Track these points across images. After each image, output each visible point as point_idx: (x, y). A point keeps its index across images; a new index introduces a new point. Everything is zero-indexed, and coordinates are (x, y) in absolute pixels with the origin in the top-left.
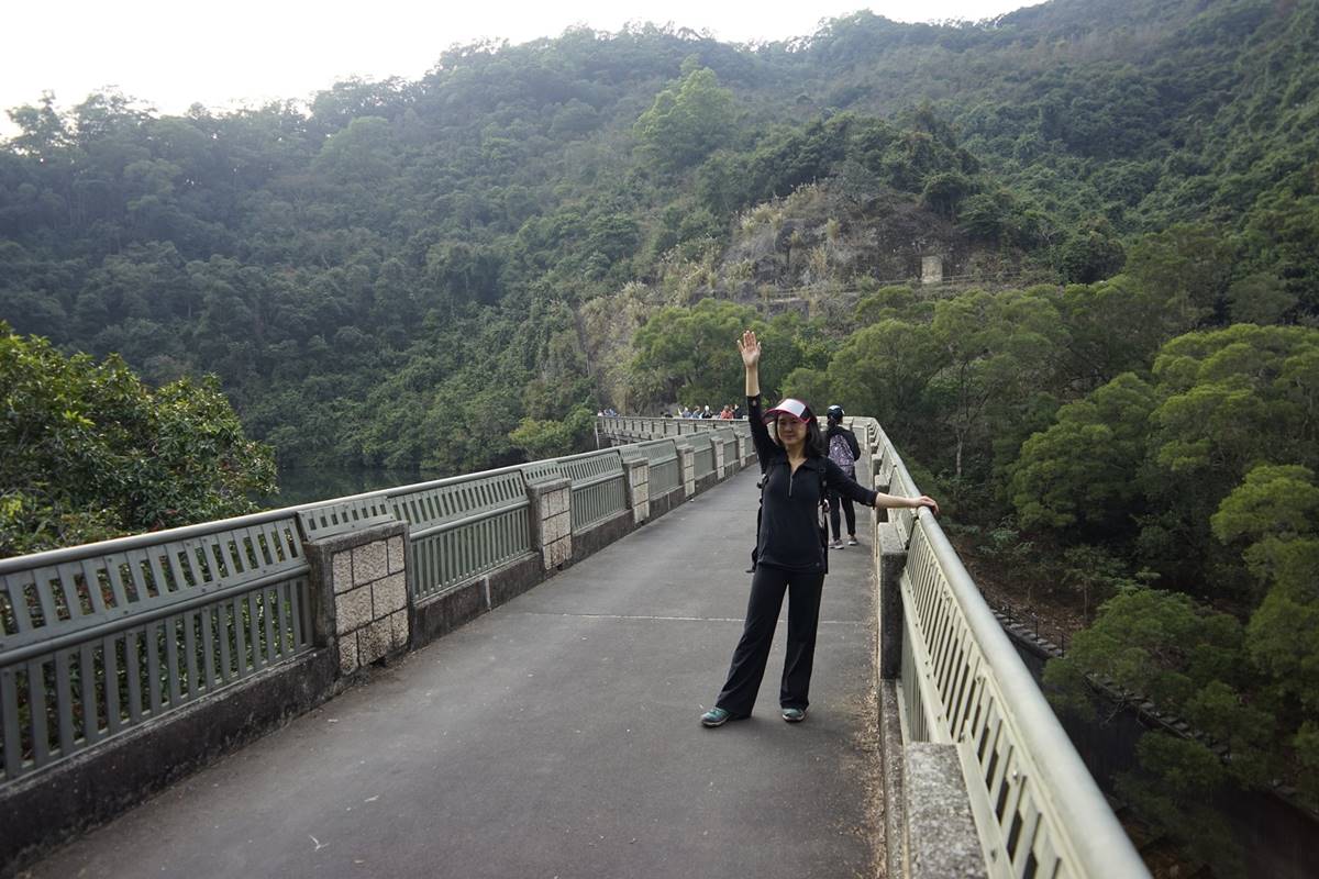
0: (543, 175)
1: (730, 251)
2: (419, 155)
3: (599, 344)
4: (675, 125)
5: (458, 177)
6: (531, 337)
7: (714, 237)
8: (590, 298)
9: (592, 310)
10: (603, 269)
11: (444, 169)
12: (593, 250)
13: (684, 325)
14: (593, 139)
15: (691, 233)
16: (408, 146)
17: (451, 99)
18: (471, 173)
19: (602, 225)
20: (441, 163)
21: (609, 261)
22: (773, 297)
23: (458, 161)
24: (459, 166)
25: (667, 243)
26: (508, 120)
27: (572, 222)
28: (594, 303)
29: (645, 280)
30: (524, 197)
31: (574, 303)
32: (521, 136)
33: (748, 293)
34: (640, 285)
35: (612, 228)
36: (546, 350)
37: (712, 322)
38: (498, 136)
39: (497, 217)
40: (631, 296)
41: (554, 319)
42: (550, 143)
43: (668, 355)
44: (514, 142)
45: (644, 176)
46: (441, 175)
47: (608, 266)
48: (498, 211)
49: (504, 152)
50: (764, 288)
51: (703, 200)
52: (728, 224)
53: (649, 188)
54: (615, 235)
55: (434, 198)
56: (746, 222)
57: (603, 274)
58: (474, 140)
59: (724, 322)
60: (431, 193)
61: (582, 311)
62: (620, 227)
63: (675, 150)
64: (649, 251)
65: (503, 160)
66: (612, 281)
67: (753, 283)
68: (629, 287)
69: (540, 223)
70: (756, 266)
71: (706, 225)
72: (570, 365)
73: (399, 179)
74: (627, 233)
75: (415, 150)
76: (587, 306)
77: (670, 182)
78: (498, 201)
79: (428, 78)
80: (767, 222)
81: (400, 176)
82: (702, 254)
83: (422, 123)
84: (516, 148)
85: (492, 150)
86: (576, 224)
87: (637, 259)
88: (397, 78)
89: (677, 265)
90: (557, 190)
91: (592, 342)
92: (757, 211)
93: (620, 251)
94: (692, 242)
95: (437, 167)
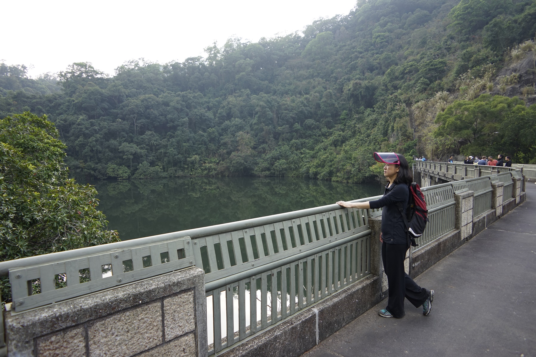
0: (401, 47)
1: (503, 70)
2: (345, 46)
3: (421, 124)
4: (472, 9)
5: (361, 53)
6: (387, 122)
7: (492, 63)
8: (418, 101)
9: (418, 107)
10: (426, 86)
11: (355, 50)
12: (421, 77)
13: (467, 110)
14: (427, 26)
15: (478, 62)
16: (341, 43)
17: (360, 20)
18: (367, 50)
19: (427, 64)
20: (354, 48)
21: (429, 82)
22: (531, 94)
23: (361, 46)
24: (361, 48)
25: (463, 69)
26: (385, 24)
27: (411, 66)
28: (419, 104)
29: (449, 90)
30: (390, 58)
31: (409, 104)
32: (390, 31)
33: (513, 92)
34: (445, 93)
35: (432, 65)
36: (393, 127)
38: (381, 32)
39: (377, 68)
40: (440, 99)
41: (398, 112)
42: (404, 31)
43: (456, 128)
44: (387, 34)
45: (452, 38)
46: (353, 53)
47: (428, 85)
48: (378, 66)
49: (382, 39)
50: (525, 89)
51: (487, 44)
52: (502, 55)
53: (455, 44)
54: (433, 69)
55: (350, 63)
56: (514, 53)
57: (425, 89)
58: (369, 36)
60: (349, 61)
61: (413, 108)
62: (436, 65)
63: (472, 21)
64: (452, 75)
65: (381, 43)
66: (430, 92)
67: (518, 86)
68: (439, 94)
69: (397, 68)
70: (520, 77)
71: (487, 57)
72: (404, 134)
73: (336, 57)
74: (440, 68)
75: (344, 44)
76: (416, 105)
77: (468, 39)
78: (378, 61)
79: (352, 13)
80: (530, 50)
81: (336, 55)
82: (484, 73)
83: (348, 32)
84: (388, 36)
85: (376, 39)
86: (414, 67)
87: (445, 80)
88: (338, 15)
89: (468, 81)
90: (406, 53)
91: (417, 123)
92: (523, 45)
93: (436, 77)
94: (478, 67)
95: (352, 49)
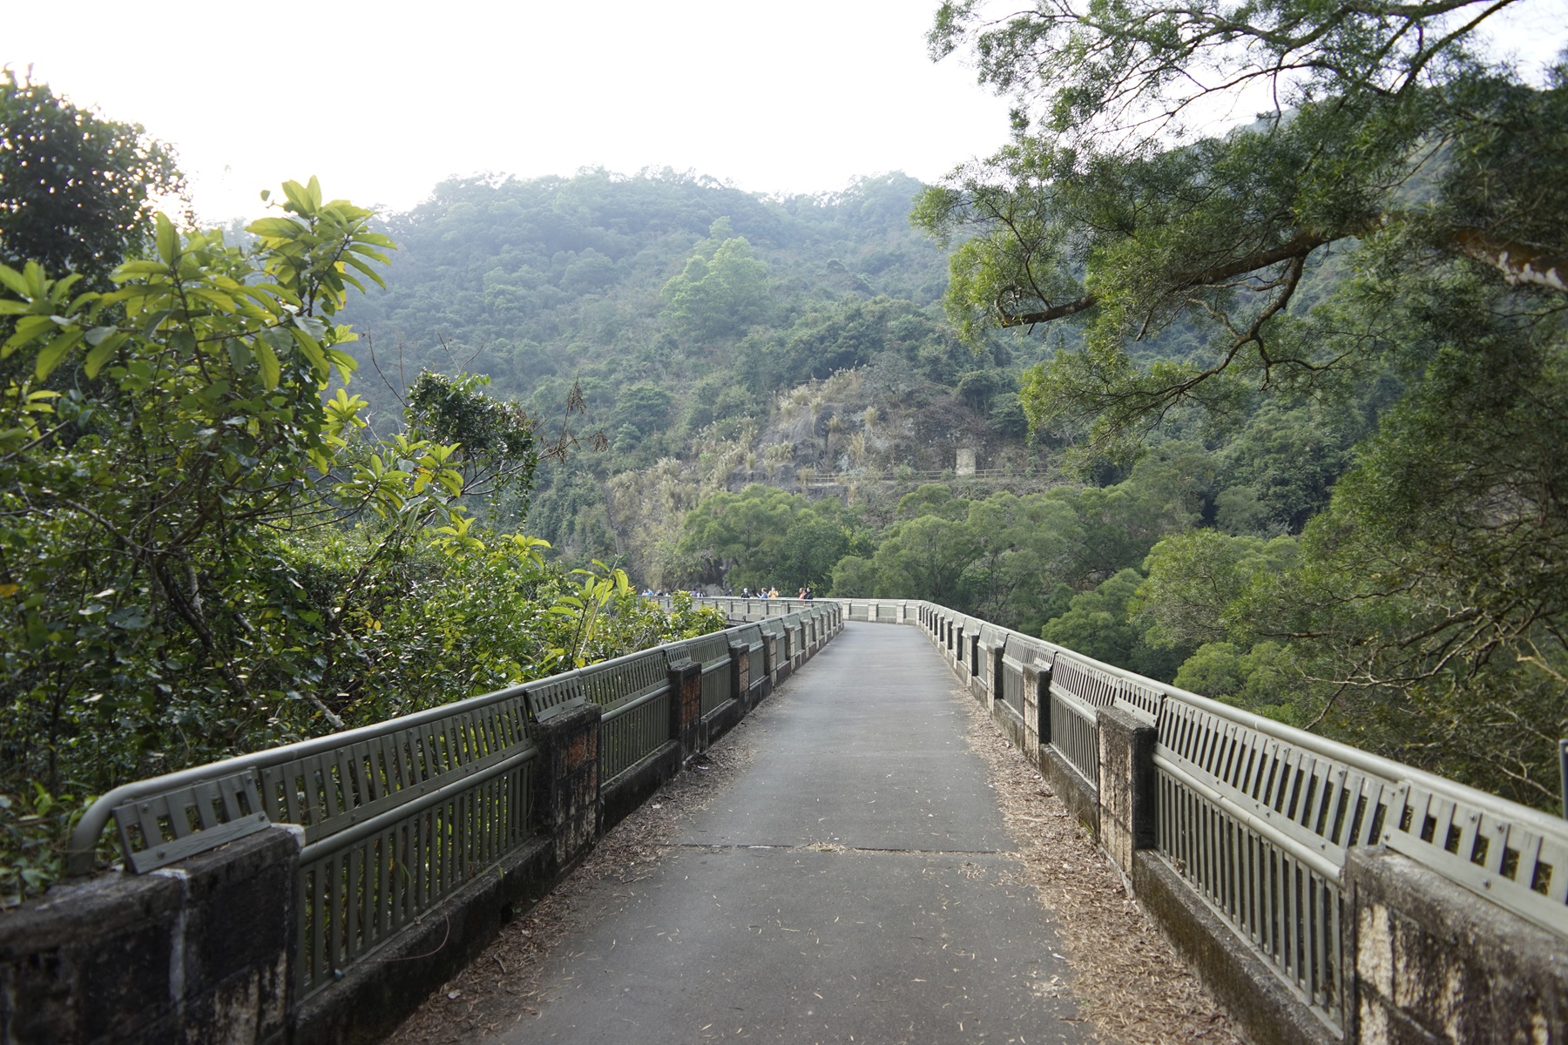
0: (554, 330)
1: (768, 432)
2: (409, 296)
3: (628, 519)
5: (457, 325)
6: (553, 510)
7: (752, 416)
8: (617, 472)
9: (621, 484)
10: (632, 441)
11: (441, 315)
12: (623, 421)
13: (735, 511)
14: (611, 294)
15: (727, 411)
16: (396, 286)
17: (448, 236)
18: (472, 320)
19: (631, 395)
20: (437, 307)
21: (638, 434)
22: (812, 481)
23: (456, 307)
24: (458, 312)
25: (702, 419)
26: (514, 266)
27: (594, 387)
28: (623, 477)
29: (678, 456)
30: (535, 354)
31: (601, 475)
32: (529, 285)
33: (787, 476)
34: (674, 461)
35: (642, 399)
36: (571, 525)
37: (762, 508)
38: (505, 283)
39: (503, 373)
40: (665, 472)
41: (581, 492)
42: (563, 294)
43: (721, 539)
44: (521, 291)
45: (673, 344)
46: (438, 321)
47: (638, 439)
48: (505, 366)
49: (510, 301)
50: (803, 471)
51: (740, 378)
52: (764, 403)
53: (678, 356)
54: (645, 407)
56: (785, 404)
57: (632, 447)
58: (473, 283)
59: (774, 508)
60: (426, 340)
61: (609, 484)
62: (650, 398)
63: (706, 319)
64: (683, 427)
65: (508, 309)
66: (643, 455)
67: (792, 465)
68: (663, 463)
69: (556, 384)
70: (795, 449)
71: (743, 403)
72: (600, 541)
74: (657, 406)
75: (405, 291)
76: (616, 480)
77: (700, 352)
78: (504, 355)
79: (420, 209)
80: (806, 404)
82: (740, 433)
83: (413, 260)
84: (524, 298)
85: (495, 297)
86: (599, 390)
87: (670, 434)
88: (382, 206)
89: (713, 443)
90: (571, 348)
91: (621, 517)
92: (795, 393)
93: (651, 423)
94: (729, 420)
95: (433, 312)
